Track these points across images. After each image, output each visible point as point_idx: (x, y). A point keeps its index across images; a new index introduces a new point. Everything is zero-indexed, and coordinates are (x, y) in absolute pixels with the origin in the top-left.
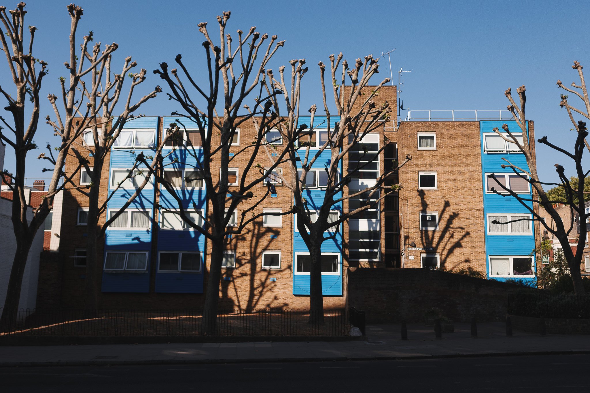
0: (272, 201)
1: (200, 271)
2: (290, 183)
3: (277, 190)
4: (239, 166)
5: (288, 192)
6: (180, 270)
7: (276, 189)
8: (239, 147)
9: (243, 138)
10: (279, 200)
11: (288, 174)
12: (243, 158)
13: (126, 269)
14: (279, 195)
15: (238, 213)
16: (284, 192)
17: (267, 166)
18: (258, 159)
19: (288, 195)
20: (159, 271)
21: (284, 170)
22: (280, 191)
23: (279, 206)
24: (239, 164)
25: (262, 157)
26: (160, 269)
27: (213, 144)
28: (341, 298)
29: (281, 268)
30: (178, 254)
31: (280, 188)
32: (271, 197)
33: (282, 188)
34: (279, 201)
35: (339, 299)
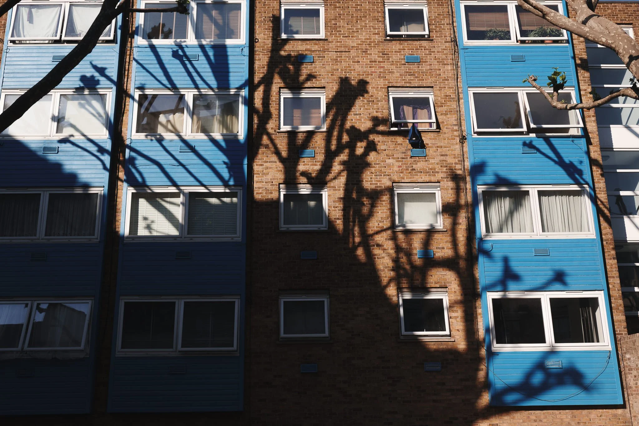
0: (414, 166)
1: (235, 348)
2: (455, 123)
3: (426, 139)
4: (326, 85)
5: (453, 144)
6: (180, 348)
7: (423, 138)
8: (326, 42)
9: (333, 22)
10: (432, 164)
11: (449, 103)
12: (335, 67)
13: (26, 348)
14: (430, 151)
15: (329, 196)
16: (442, 144)
17: (395, 85)
18: (373, 69)
19: (452, 150)
20: (119, 351)
21: (438, 92)
22: (433, 141)
23: (433, 179)
24: (327, 80)
25: (382, 65)
26: (123, 347)
27: (262, 35)
28: (620, 411)
29: (450, 336)
30: (174, 303)
31: (432, 135)
32: (411, 157)
33: (435, 135)
34: (431, 166)
35: (615, 416)
